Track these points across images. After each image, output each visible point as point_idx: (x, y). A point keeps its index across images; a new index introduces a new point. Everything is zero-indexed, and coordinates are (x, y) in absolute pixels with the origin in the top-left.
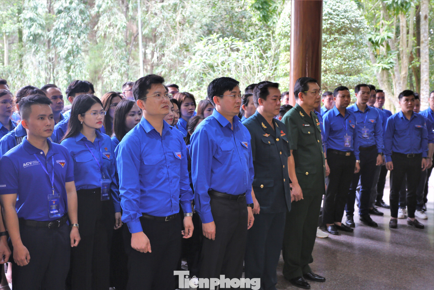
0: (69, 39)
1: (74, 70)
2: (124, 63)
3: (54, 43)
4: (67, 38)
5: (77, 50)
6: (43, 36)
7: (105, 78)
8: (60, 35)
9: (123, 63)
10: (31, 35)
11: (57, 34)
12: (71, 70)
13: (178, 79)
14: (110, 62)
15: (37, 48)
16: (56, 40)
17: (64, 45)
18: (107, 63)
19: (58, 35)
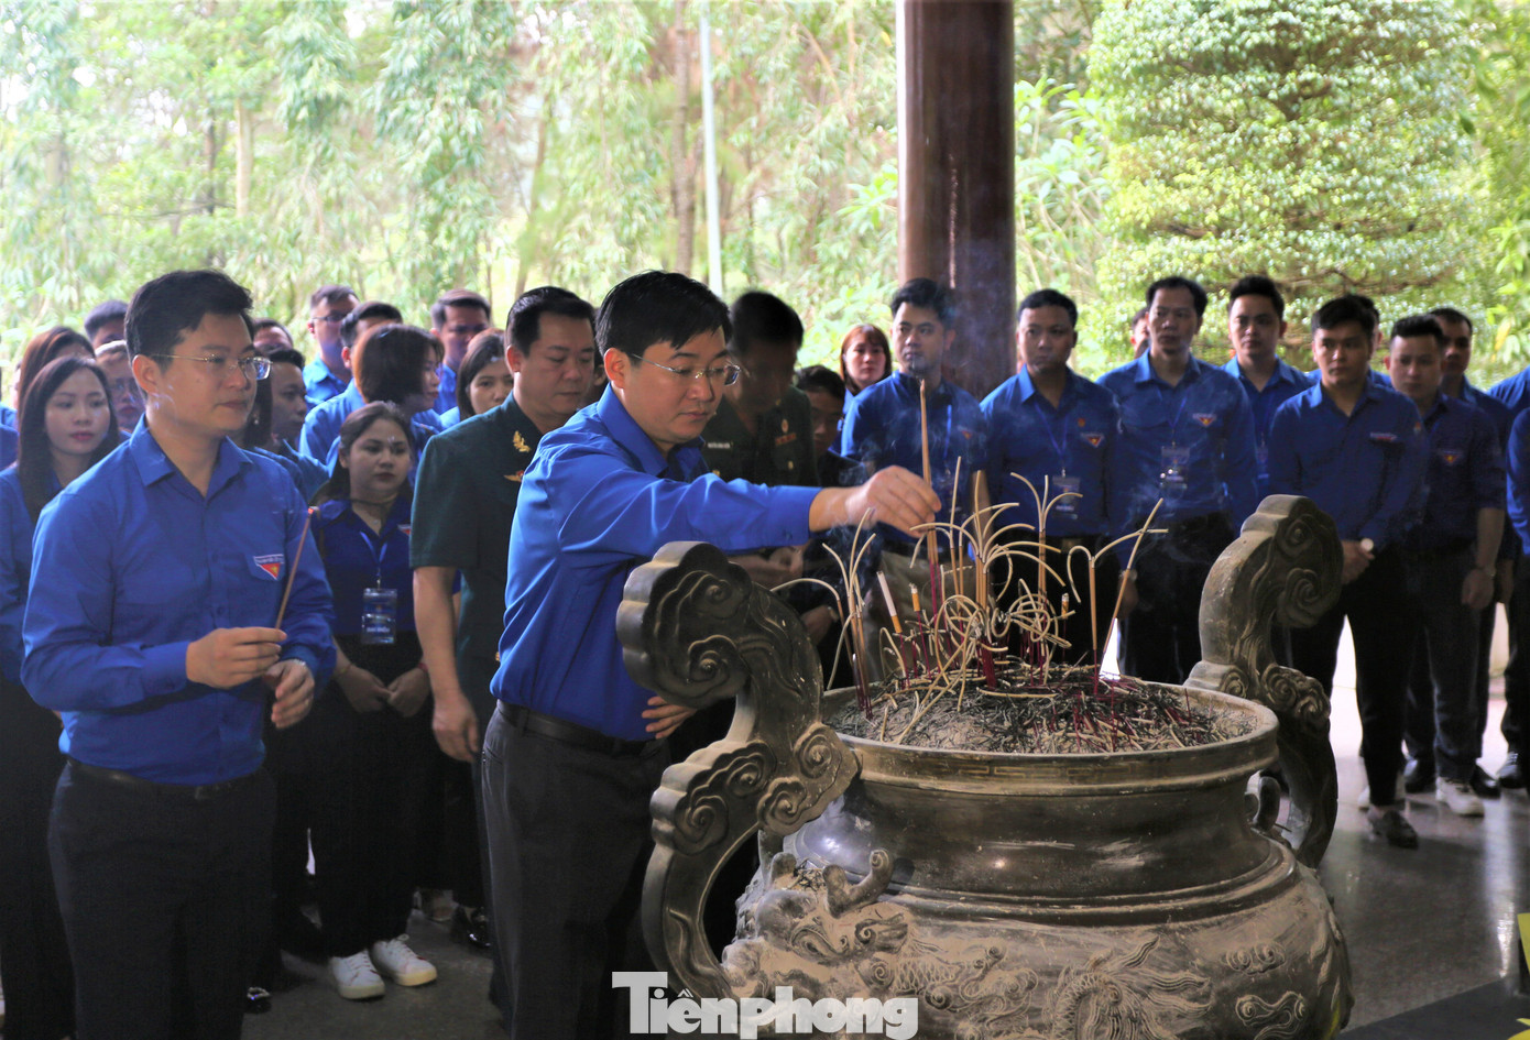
0: (436, 112)
1: (454, 229)
2: (642, 197)
3: (383, 128)
4: (428, 107)
5: (466, 151)
6: (348, 105)
7: (566, 255)
8: (405, 98)
9: (635, 198)
10: (304, 104)
11: (394, 94)
12: (443, 231)
13: (845, 255)
14: (589, 193)
15: (326, 150)
16: (392, 115)
17: (419, 133)
18: (577, 197)
19: (398, 98)
